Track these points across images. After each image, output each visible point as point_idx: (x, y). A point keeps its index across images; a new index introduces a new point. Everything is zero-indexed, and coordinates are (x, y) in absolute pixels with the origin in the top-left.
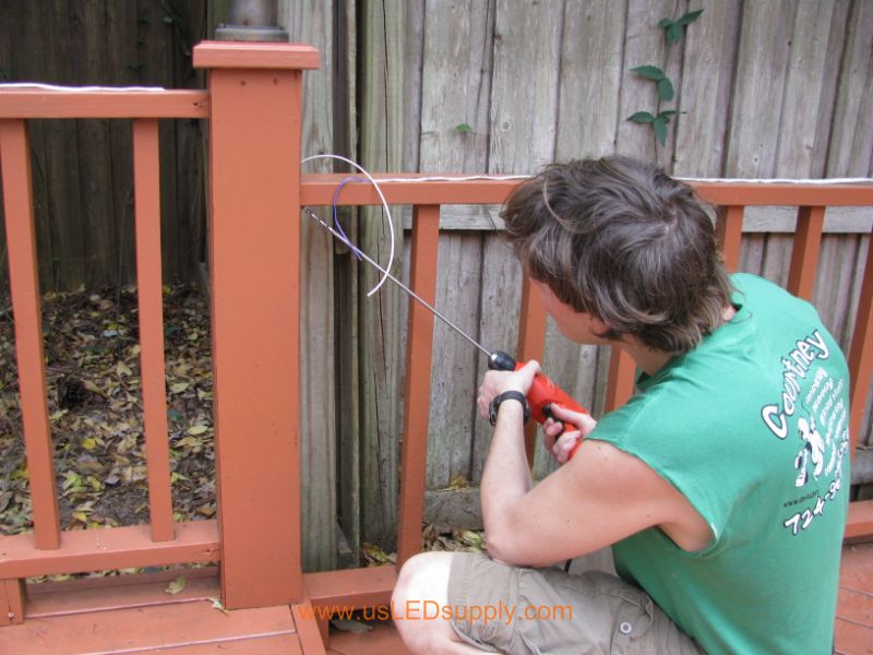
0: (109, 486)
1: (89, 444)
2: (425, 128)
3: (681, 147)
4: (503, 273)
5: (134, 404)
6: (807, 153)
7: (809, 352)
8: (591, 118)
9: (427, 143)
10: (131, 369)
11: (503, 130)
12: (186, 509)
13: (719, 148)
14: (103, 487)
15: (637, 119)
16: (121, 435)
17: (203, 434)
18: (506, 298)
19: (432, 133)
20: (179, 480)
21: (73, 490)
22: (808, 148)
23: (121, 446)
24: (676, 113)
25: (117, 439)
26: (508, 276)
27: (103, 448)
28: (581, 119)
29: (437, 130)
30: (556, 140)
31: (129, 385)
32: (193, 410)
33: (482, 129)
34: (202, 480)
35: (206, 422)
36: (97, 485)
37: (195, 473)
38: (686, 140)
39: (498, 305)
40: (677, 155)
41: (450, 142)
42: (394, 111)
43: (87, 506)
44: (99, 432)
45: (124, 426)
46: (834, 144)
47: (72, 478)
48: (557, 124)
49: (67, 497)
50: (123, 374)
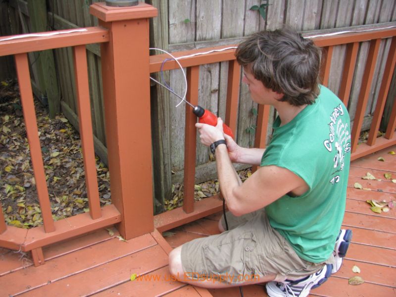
0: (26, 188)
1: (8, 169)
2: (171, 22)
3: (269, 18)
4: (203, 79)
5: (19, 146)
6: (314, 15)
7: (338, 112)
8: (235, 10)
9: (172, 29)
10: (9, 128)
11: (202, 19)
12: (67, 193)
13: (282, 17)
14: (24, 189)
15: (252, 9)
16: (21, 162)
17: (58, 156)
18: (204, 89)
19: (174, 24)
20: (57, 180)
21: (11, 193)
22: (315, 13)
23: (23, 167)
24: (267, 5)
25: (20, 165)
26: (205, 80)
27: (14, 170)
28: (232, 11)
29: (176, 22)
30: (222, 21)
31: (12, 137)
32: (48, 145)
33: (193, 20)
34: (68, 178)
35: (56, 150)
36: (22, 189)
37: (63, 175)
38: (271, 15)
39: (202, 92)
40: (268, 22)
41: (181, 27)
42: (164, 19)
43: (21, 200)
44: (9, 163)
45: (21, 158)
46: (324, 10)
47: (8, 188)
48: (222, 14)
49: (10, 197)
50: (8, 132)
